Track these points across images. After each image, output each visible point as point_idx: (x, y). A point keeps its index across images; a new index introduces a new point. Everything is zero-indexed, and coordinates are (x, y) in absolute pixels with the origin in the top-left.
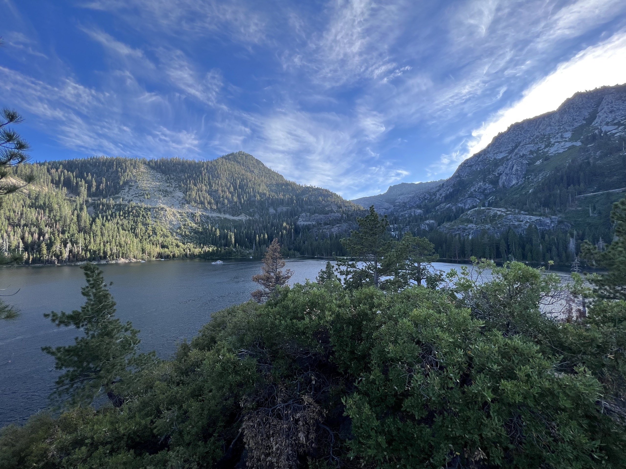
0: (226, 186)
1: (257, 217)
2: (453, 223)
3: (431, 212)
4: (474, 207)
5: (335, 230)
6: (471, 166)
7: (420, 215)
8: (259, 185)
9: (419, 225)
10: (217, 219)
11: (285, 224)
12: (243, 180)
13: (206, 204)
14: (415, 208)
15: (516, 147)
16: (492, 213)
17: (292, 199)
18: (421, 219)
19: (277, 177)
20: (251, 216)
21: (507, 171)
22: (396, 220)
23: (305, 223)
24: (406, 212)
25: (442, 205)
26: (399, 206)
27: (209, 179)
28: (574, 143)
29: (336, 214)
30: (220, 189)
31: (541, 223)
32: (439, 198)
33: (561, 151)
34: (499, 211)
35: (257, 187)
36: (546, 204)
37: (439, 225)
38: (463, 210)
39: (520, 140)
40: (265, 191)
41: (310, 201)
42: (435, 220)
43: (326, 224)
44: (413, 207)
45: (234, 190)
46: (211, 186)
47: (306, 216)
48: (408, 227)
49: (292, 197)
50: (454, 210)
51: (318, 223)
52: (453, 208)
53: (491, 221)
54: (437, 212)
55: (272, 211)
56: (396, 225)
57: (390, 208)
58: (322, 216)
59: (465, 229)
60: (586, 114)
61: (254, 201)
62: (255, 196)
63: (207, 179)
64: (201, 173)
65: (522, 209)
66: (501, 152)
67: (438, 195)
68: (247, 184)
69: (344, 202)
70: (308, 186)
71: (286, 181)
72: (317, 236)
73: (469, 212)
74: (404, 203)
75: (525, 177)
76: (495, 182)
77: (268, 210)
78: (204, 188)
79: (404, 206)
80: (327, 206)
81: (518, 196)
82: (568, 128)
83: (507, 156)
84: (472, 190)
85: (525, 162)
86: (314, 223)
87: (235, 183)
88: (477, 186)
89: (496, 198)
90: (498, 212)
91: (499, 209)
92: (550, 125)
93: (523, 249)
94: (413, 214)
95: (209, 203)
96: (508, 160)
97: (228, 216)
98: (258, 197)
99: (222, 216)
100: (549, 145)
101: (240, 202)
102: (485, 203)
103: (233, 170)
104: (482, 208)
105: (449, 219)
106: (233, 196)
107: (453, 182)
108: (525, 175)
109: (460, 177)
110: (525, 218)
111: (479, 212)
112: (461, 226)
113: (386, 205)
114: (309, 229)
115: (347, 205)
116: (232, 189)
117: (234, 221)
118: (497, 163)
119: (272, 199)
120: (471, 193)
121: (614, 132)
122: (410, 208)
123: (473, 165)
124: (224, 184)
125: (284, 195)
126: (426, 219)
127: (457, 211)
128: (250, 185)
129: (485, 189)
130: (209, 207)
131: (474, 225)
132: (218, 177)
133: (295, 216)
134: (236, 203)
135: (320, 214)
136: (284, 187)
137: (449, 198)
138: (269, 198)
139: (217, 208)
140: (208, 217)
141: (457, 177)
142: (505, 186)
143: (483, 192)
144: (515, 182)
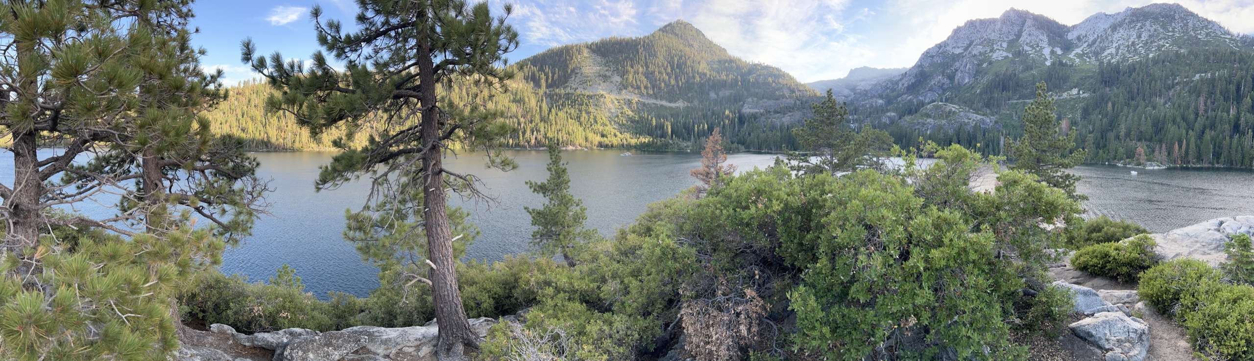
0: (663, 66)
1: (696, 103)
4: (933, 101)
5: (786, 120)
6: (932, 57)
7: (881, 106)
8: (699, 63)
9: (879, 118)
10: (653, 106)
11: (727, 112)
12: (681, 58)
13: (643, 89)
14: (877, 98)
15: (970, 45)
17: (736, 80)
18: (882, 110)
19: (720, 51)
20: (689, 102)
21: (962, 68)
22: (856, 111)
23: (752, 111)
24: (867, 101)
25: (904, 96)
26: (860, 93)
27: (646, 58)
28: (1008, 54)
29: (788, 101)
30: (657, 70)
32: (901, 89)
33: (1000, 59)
34: (954, 107)
35: (696, 65)
37: (900, 118)
38: (922, 104)
39: (973, 39)
40: (705, 71)
41: (758, 83)
42: (897, 113)
43: (776, 112)
44: (874, 96)
45: (672, 71)
46: (647, 67)
47: (753, 102)
48: (869, 119)
49: (737, 77)
50: (915, 103)
51: (766, 110)
52: (915, 100)
54: (898, 103)
55: (713, 95)
56: (855, 116)
57: (850, 95)
58: (771, 102)
60: (1016, 29)
61: (693, 83)
62: (694, 77)
63: (643, 58)
64: (638, 52)
66: (958, 47)
67: (900, 85)
68: (686, 62)
69: (798, 85)
70: (756, 62)
71: (730, 57)
72: (765, 126)
73: (928, 107)
74: (865, 90)
75: (975, 77)
76: (951, 78)
77: (709, 94)
78: (641, 69)
79: (865, 94)
80: (779, 89)
81: (968, 95)
82: (1005, 39)
83: (962, 53)
84: (932, 83)
85: (976, 62)
86: (762, 111)
87: (673, 62)
88: (937, 79)
89: (952, 94)
91: (954, 105)
92: (994, 32)
94: (874, 104)
95: (646, 88)
96: (963, 57)
97: (664, 103)
98: (698, 79)
99: (659, 102)
100: (992, 51)
101: (678, 86)
102: (942, 98)
103: (671, 45)
104: (940, 103)
105: (910, 113)
106: (670, 78)
107: (915, 71)
108: (976, 74)
109: (923, 68)
111: (936, 107)
112: (919, 120)
113: (846, 92)
114: (755, 118)
115: (801, 89)
116: (669, 69)
117: (671, 108)
118: (955, 58)
119: (713, 81)
120: (932, 86)
121: (1030, 52)
122: (872, 98)
123: (934, 56)
124: (660, 64)
125: (727, 75)
126: (888, 111)
127: (918, 103)
128: (688, 63)
129: (943, 84)
130: (644, 92)
131: (932, 120)
132: (655, 55)
133: (740, 101)
134: (673, 86)
135: (770, 99)
136: (727, 64)
137: (912, 88)
138: (710, 79)
139: (654, 93)
140: (644, 104)
141: (919, 66)
142: (959, 83)
143: (941, 87)
144: (967, 80)
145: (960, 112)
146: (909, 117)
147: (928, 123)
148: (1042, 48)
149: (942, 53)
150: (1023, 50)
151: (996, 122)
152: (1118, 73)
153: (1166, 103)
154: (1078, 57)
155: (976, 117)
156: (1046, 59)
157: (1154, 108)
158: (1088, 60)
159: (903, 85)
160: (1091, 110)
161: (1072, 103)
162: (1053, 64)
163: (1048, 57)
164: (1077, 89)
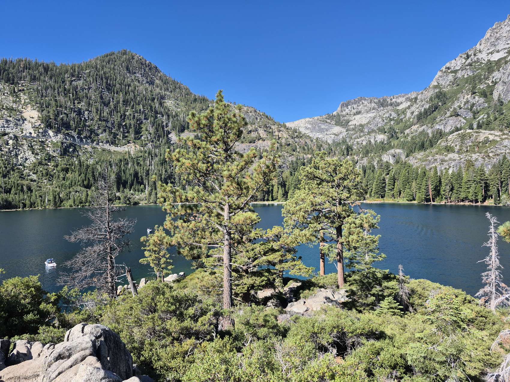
2: (427, 153)
3: (397, 138)
4: (457, 130)
7: (382, 142)
9: (380, 157)
14: (376, 133)
16: (482, 138)
18: (384, 147)
24: (363, 138)
25: (414, 127)
32: (410, 118)
34: (491, 134)
37: (408, 156)
38: (442, 135)
42: (403, 149)
50: (430, 135)
52: (430, 131)
53: (480, 149)
54: (406, 137)
57: (341, 133)
59: (443, 161)
67: (408, 114)
73: (450, 137)
76: (487, 94)
79: (361, 129)
83: (505, 57)
84: (456, 106)
88: (463, 100)
89: (488, 117)
90: (490, 136)
91: (492, 132)
94: (372, 141)
102: (473, 125)
104: (469, 131)
111: (464, 137)
120: (455, 109)
126: (391, 147)
127: (433, 135)
129: (474, 105)
131: (457, 155)
137: (424, 117)
142: (500, 100)
143: (471, 109)
145: (502, 139)
146: (422, 153)
147: (450, 159)
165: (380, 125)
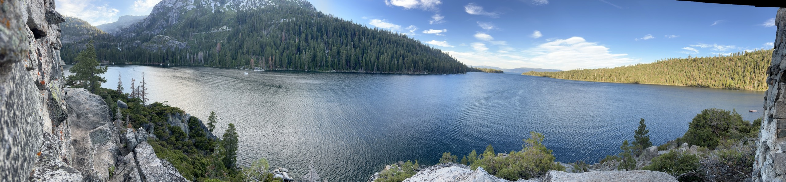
2: (148, 43)
3: (139, 36)
4: (158, 34)
5: (85, 46)
7: (134, 37)
9: (132, 44)
14: (132, 32)
15: (176, 2)
16: (164, 39)
18: (134, 39)
21: (172, 15)
22: (121, 40)
23: (67, 42)
24: (127, 35)
25: (145, 32)
26: (124, 30)
28: (194, 7)
29: (86, 36)
31: (181, 46)
32: (144, 27)
33: (190, 9)
36: (183, 36)
37: (142, 44)
38: (152, 36)
41: (70, 27)
42: (140, 41)
43: (80, 43)
47: (67, 38)
48: (127, 44)
50: (150, 35)
51: (75, 42)
53: (163, 43)
54: (142, 35)
56: (121, 43)
57: (119, 31)
58: (77, 38)
59: (152, 47)
65: (175, 38)
66: (171, 3)
67: (143, 25)
69: (91, 27)
72: (74, 50)
73: (156, 37)
74: (127, 28)
75: (178, 20)
76: (167, 21)
79: (127, 30)
80: (81, 30)
81: (175, 30)
83: (173, 6)
84: (158, 24)
85: (179, 12)
86: (72, 42)
88: (160, 22)
89: (167, 31)
90: (167, 38)
91: (167, 36)
93: (173, 58)
94: (130, 36)
96: (173, 9)
100: (187, 5)
102: (163, 33)
104: (161, 35)
105: (147, 41)
107: (150, 18)
108: (178, 19)
109: (154, 15)
110: (176, 42)
111: (159, 38)
112: (151, 45)
113: (117, 29)
114: (69, 46)
115: (93, 29)
118: (170, 9)
120: (158, 26)
121: (205, 5)
122: (130, 32)
123: (159, 8)
126: (137, 40)
129: (163, 24)
131: (156, 45)
135: (77, 36)
137: (149, 27)
141: (152, 14)
142: (170, 24)
143: (162, 26)
144: (174, 22)
145: (170, 40)
146: (146, 43)
147: (154, 46)
148: (211, 3)
149: (163, 7)
150: (201, 4)
151: (187, 45)
152: (246, 17)
153: (267, 35)
154: (228, 8)
155: (177, 43)
156: (212, 9)
157: (261, 37)
158: (233, 9)
159: (145, 25)
160: (232, 38)
161: (223, 34)
162: (215, 12)
163: (213, 8)
164: (226, 26)
165: (134, 29)
